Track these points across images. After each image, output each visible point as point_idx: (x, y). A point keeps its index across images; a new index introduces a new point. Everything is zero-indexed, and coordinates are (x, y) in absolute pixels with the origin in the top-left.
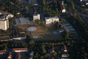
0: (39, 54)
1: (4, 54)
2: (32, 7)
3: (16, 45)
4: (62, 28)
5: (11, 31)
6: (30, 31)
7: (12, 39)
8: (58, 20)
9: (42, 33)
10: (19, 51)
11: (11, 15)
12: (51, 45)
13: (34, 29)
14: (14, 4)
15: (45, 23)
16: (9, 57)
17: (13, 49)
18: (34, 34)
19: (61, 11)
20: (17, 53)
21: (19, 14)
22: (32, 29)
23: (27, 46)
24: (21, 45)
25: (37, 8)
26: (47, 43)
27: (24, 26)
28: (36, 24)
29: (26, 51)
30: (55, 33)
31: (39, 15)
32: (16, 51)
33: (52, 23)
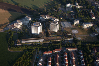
0: (86, 53)
1: (60, 52)
2: (70, 14)
3: (68, 45)
4: (96, 32)
5: (61, 33)
6: (74, 33)
7: (63, 39)
9: (83, 35)
10: (71, 50)
11: (57, 19)
12: (93, 46)
13: (77, 32)
14: (56, 11)
15: (83, 27)
16: (66, 55)
17: (67, 48)
18: (78, 36)
19: (91, 18)
20: (69, 51)
21: (62, 18)
22: (75, 32)
23: (76, 46)
24: (72, 45)
25: (74, 15)
26: (89, 44)
27: (68, 28)
28: (76, 28)
29: (76, 50)
30: (92, 35)
31: (78, 21)
32: (69, 50)
33: (88, 27)
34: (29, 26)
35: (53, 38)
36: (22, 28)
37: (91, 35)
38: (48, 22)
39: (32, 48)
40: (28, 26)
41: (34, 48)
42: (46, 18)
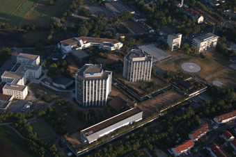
1: (208, 133)
8: (216, 40)
9: (216, 71)
10: (228, 120)
13: (194, 66)
15: (197, 50)
18: (208, 78)
19: (194, 20)
21: (123, 37)
22: (191, 67)
24: (220, 106)
25: (144, 20)
30: (235, 67)
32: (224, 121)
33: (208, 48)
34: (51, 84)
35: (159, 100)
36: (37, 96)
37: (230, 66)
38: (101, 57)
39: (130, 149)
42: (80, 46)
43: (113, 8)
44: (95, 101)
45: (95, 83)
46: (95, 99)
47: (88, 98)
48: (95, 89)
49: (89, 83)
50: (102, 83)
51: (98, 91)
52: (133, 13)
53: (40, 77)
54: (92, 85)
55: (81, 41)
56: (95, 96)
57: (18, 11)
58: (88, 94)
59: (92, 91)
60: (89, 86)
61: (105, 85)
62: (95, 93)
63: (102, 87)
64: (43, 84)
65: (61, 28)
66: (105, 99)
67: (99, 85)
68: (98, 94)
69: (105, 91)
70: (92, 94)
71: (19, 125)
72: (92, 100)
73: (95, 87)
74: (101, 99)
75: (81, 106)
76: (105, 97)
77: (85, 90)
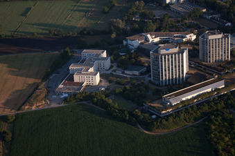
25: (217, 16)
34: (123, 73)
36: (110, 81)
40: (119, 73)
41: (219, 105)
42: (149, 41)
43: (180, 9)
44: (172, 79)
45: (172, 57)
46: (172, 77)
47: (166, 75)
48: (172, 65)
49: (165, 58)
50: (179, 57)
51: (176, 67)
52: (204, 10)
53: (110, 69)
54: (168, 60)
55: (149, 36)
56: (172, 72)
57: (69, 21)
58: (165, 70)
59: (169, 68)
60: (165, 61)
61: (182, 59)
62: (172, 70)
63: (179, 62)
64: (114, 73)
65: (123, 30)
66: (183, 76)
67: (175, 60)
68: (176, 70)
69: (183, 66)
70: (169, 70)
71: (98, 100)
72: (169, 78)
73: (172, 62)
74: (179, 76)
75: (158, 85)
76: (183, 73)
77: (162, 66)
